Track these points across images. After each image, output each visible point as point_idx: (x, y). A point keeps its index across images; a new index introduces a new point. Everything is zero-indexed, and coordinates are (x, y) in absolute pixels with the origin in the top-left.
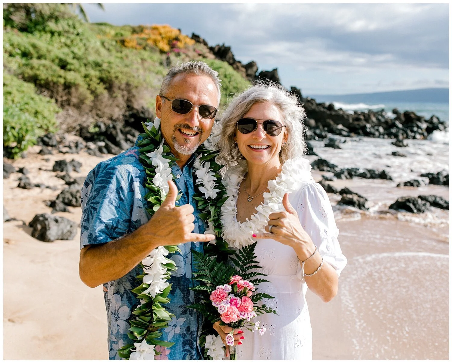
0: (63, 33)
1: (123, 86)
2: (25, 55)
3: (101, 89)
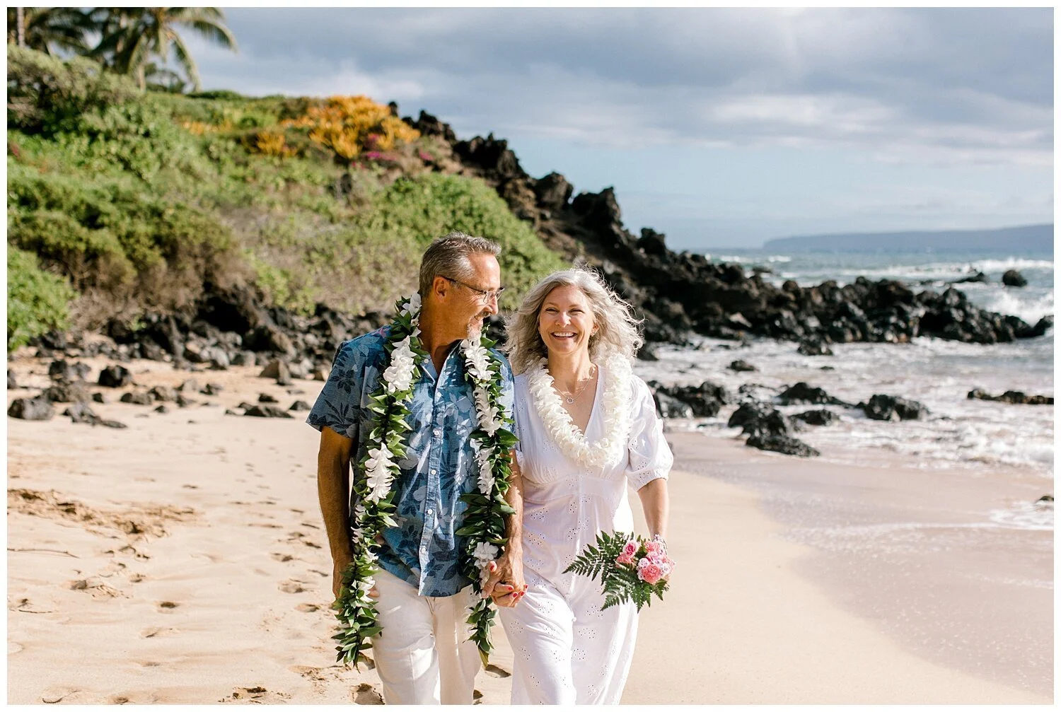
0: (114, 134)
1: (197, 250)
2: (25, 201)
3: (155, 256)
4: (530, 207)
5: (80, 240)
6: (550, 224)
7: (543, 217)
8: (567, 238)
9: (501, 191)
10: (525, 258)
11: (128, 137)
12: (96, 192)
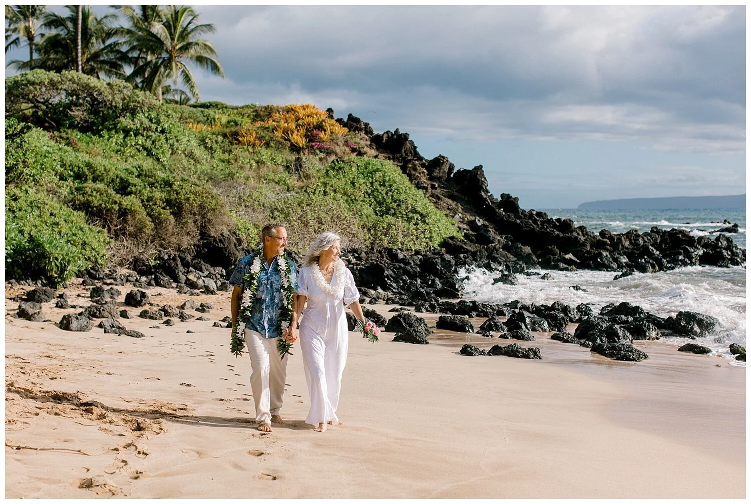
0: (141, 131)
1: (196, 210)
2: (79, 176)
3: (167, 215)
4: (424, 179)
5: (116, 203)
6: (438, 192)
7: (433, 187)
8: (450, 201)
9: (404, 169)
10: (421, 215)
11: (150, 133)
12: (127, 170)
